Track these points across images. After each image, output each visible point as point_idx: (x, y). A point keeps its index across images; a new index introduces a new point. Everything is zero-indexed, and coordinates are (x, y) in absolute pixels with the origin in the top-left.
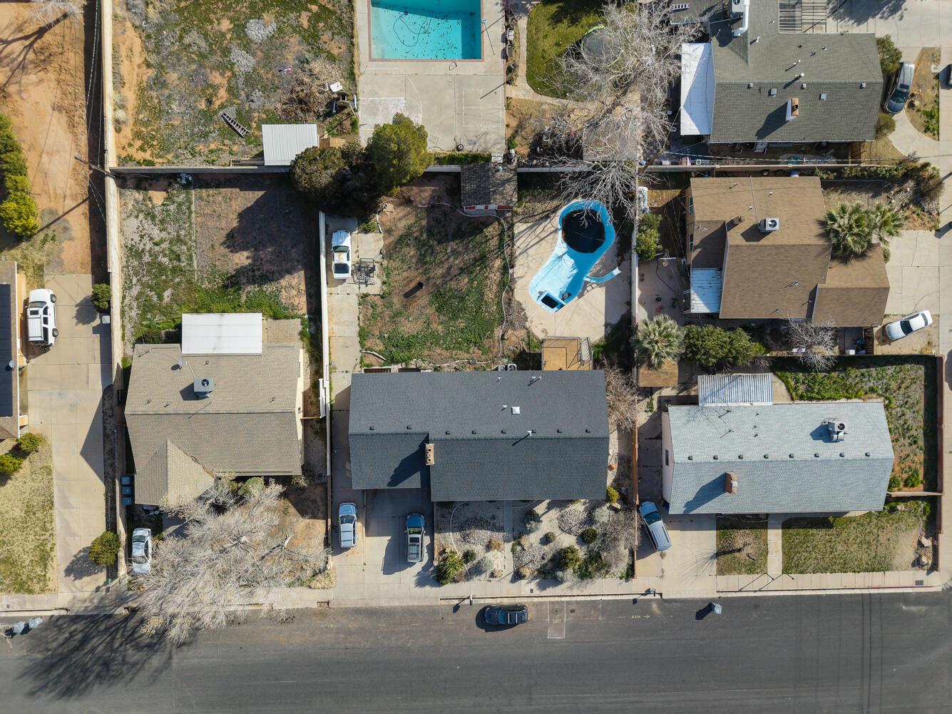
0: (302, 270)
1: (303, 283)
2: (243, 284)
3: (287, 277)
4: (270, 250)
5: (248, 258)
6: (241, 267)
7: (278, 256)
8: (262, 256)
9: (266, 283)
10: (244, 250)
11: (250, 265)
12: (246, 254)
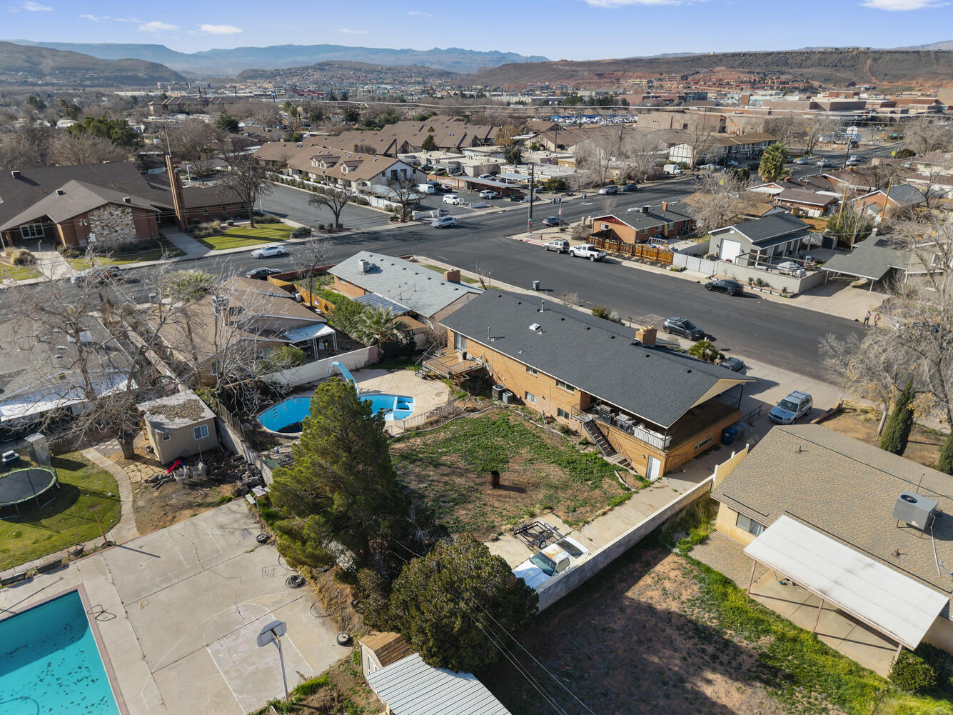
0: (627, 598)
1: (641, 583)
2: (751, 656)
3: (661, 606)
4: (656, 660)
5: (709, 682)
6: (737, 680)
7: (650, 640)
8: (678, 662)
9: (706, 628)
10: (706, 698)
11: (714, 670)
12: (708, 691)
